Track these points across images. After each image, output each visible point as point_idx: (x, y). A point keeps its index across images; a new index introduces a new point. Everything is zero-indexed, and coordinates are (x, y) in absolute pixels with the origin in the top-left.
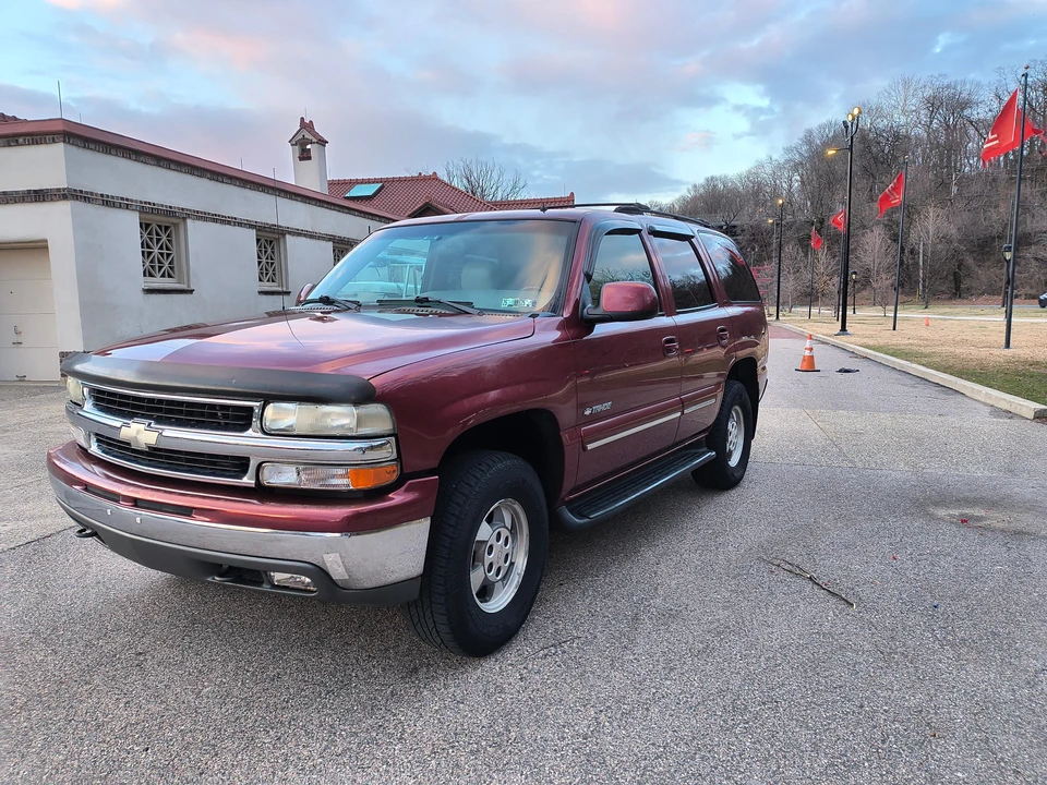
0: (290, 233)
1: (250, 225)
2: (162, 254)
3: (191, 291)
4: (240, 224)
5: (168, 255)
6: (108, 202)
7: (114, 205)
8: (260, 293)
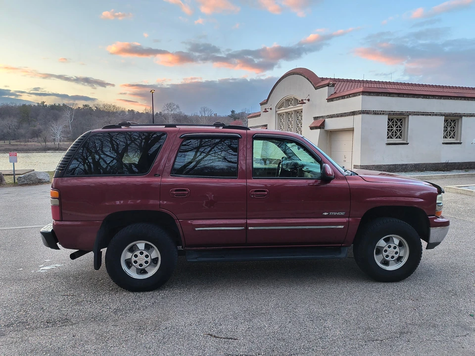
0: (465, 116)
1: (441, 115)
2: (397, 130)
3: (408, 144)
4: (436, 115)
5: (400, 130)
6: (376, 113)
7: (378, 114)
8: (443, 143)
